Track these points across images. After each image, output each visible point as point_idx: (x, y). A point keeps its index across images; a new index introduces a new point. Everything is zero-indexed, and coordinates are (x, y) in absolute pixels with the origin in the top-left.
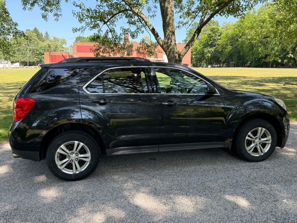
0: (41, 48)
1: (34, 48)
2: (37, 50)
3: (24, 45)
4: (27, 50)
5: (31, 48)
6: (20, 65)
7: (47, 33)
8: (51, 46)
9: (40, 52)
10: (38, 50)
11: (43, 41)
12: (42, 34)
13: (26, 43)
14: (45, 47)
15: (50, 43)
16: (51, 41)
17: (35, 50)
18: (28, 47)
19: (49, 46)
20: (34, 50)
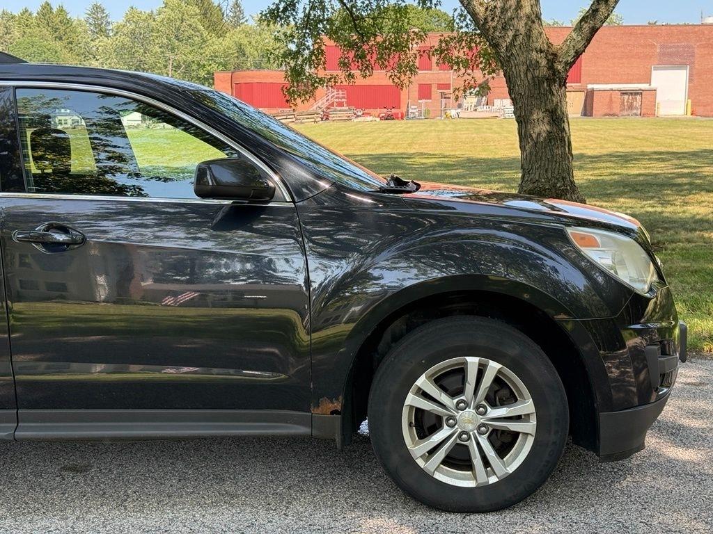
0: (214, 57)
1: (190, 58)
2: (199, 65)
3: (157, 49)
4: (166, 67)
5: (181, 58)
6: (144, 120)
7: (237, 5)
8: (248, 50)
9: (208, 73)
10: (204, 65)
11: (221, 34)
12: (221, 10)
13: (165, 41)
14: (226, 54)
15: (245, 41)
16: (248, 34)
17: (195, 67)
18: (172, 56)
19: (241, 51)
20: (189, 66)
